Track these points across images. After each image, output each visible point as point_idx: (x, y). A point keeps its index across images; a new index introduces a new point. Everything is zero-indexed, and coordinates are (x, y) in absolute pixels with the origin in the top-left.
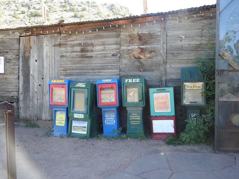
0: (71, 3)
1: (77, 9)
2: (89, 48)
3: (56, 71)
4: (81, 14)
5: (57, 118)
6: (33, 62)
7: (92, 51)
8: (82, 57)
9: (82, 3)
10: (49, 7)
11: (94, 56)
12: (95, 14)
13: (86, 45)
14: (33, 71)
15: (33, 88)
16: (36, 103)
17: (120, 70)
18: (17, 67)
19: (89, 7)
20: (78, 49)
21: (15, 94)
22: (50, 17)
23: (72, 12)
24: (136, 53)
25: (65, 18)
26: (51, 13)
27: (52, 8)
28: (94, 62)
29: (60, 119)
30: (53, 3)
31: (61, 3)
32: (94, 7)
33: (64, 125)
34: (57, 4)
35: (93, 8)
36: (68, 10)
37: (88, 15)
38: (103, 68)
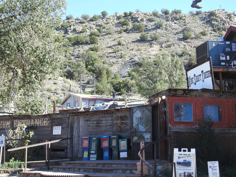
0: (137, 16)
1: (146, 26)
2: (100, 122)
3: (85, 133)
4: (153, 36)
5: (84, 154)
6: (75, 129)
7: (101, 123)
8: (97, 126)
9: (155, 14)
10: (98, 28)
11: (102, 125)
12: (177, 33)
13: (99, 120)
14: (75, 133)
15: (75, 142)
16: (76, 149)
17: (113, 132)
18: (67, 131)
19: (167, 21)
20: (95, 122)
21: (66, 145)
22: (99, 44)
23: (137, 33)
24: (119, 124)
25: (125, 43)
26: (101, 37)
27: (104, 28)
28: (102, 128)
29: (86, 154)
30: (104, 20)
31: (119, 18)
32: (177, 20)
33: (87, 157)
34: (111, 21)
35: (175, 21)
36: (131, 30)
37: (165, 36)
38: (106, 131)
